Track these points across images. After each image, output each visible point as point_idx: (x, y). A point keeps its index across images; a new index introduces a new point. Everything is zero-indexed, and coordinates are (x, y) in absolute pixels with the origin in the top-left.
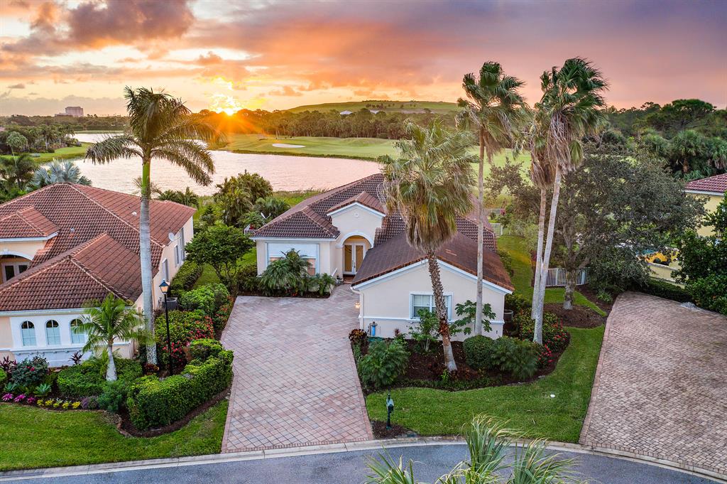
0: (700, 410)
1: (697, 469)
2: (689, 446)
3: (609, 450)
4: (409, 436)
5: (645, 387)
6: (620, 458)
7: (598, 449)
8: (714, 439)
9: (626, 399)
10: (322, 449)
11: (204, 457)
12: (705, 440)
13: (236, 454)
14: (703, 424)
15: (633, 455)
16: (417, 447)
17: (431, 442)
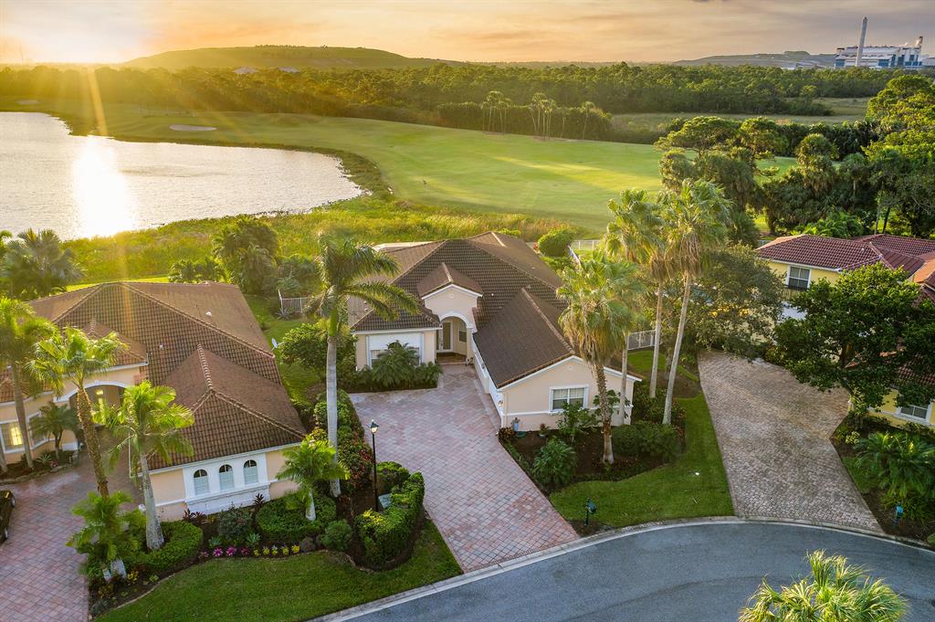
0: (808, 471)
1: (824, 524)
2: (812, 504)
3: (759, 518)
4: (606, 530)
5: (761, 455)
6: (770, 523)
7: (751, 518)
8: (827, 496)
9: (751, 468)
10: (544, 554)
11: (452, 579)
12: (820, 499)
13: (477, 572)
14: (814, 483)
15: (776, 519)
16: (619, 539)
17: (627, 532)
